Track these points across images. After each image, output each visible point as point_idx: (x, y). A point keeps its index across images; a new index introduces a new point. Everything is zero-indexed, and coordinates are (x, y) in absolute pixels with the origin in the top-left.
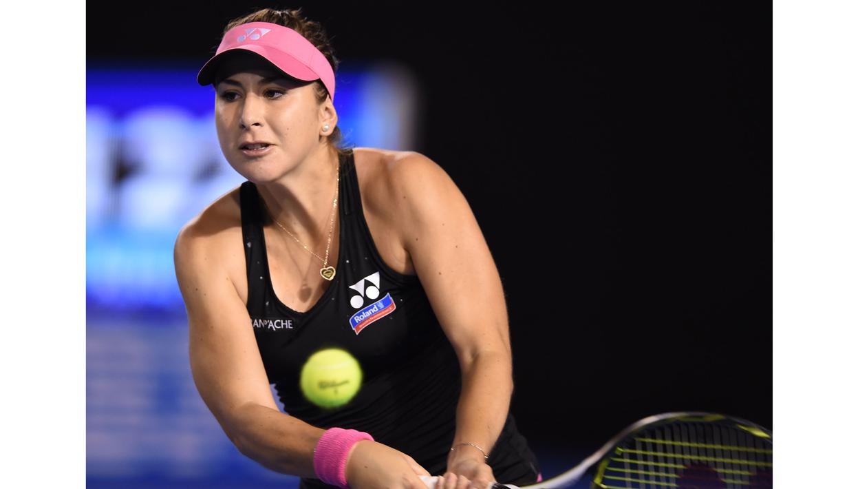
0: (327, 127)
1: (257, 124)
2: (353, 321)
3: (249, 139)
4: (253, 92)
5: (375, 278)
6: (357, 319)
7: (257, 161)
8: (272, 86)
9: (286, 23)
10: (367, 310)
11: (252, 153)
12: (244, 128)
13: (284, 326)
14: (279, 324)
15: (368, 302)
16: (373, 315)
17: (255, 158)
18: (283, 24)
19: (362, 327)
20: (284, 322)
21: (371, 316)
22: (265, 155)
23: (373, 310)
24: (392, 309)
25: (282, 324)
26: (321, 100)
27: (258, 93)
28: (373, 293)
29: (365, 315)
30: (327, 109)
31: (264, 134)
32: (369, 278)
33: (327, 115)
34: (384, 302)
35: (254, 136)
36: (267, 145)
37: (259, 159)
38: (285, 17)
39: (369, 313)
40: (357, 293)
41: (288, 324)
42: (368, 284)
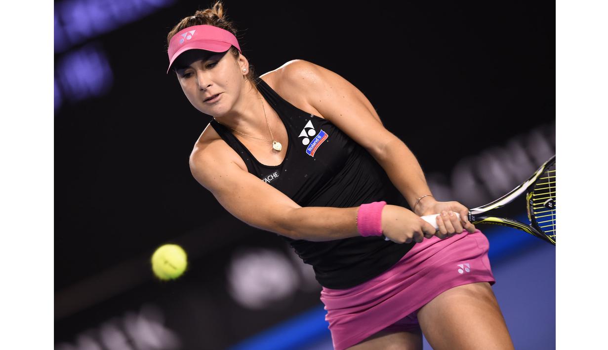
0: (245, 70)
1: (209, 86)
2: (308, 151)
3: (208, 95)
4: (200, 69)
5: (309, 124)
6: (310, 149)
7: (216, 104)
8: (209, 62)
9: (201, 22)
10: (313, 142)
11: (212, 101)
12: (203, 90)
13: (274, 177)
14: (270, 178)
15: (311, 138)
16: (317, 143)
17: (215, 103)
18: (200, 24)
19: (314, 152)
20: (273, 175)
21: (316, 145)
22: (219, 100)
23: (316, 141)
24: (326, 136)
25: (272, 177)
26: (236, 56)
27: (203, 69)
28: (312, 133)
29: (313, 146)
30: (241, 60)
31: (215, 89)
32: (306, 126)
33: (242, 63)
34: (320, 135)
35: (210, 93)
36: (218, 95)
37: (217, 103)
38: (199, 19)
39: (314, 144)
40: (304, 137)
41: (275, 175)
42: (307, 130)
